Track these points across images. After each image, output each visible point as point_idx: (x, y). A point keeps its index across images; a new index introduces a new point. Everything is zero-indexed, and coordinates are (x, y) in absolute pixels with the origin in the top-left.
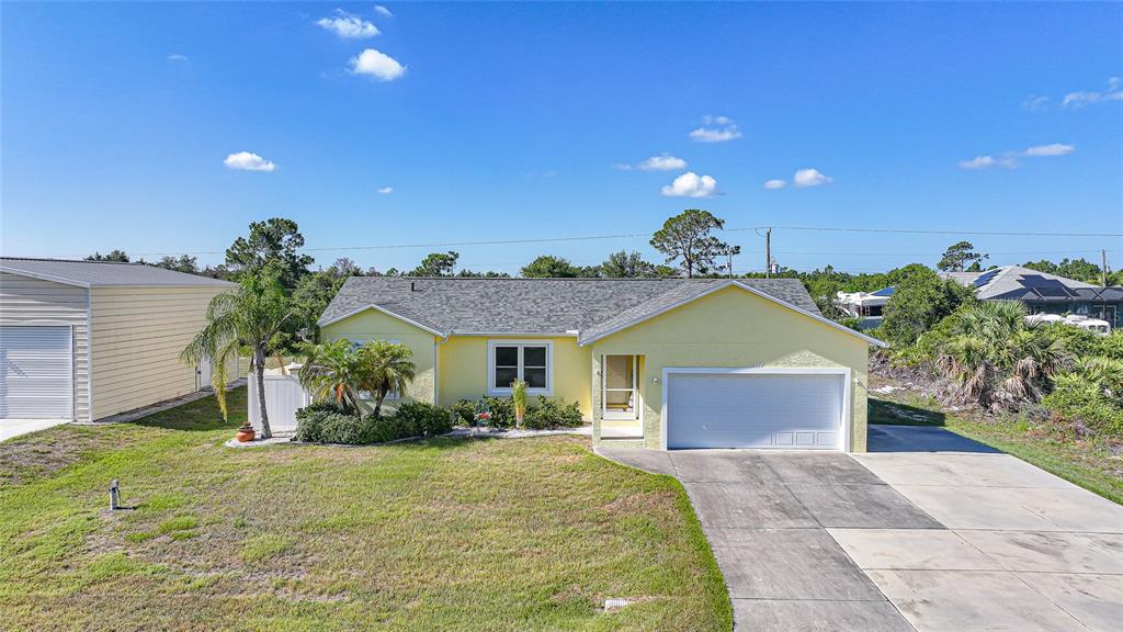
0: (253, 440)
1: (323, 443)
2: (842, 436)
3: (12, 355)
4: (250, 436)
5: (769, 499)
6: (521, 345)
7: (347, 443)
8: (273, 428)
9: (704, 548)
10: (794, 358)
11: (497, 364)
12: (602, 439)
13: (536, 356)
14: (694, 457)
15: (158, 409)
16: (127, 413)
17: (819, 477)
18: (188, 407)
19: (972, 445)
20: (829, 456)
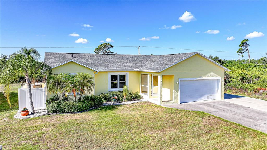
0: (28, 115)
1: (62, 113)
4: (27, 113)
6: (118, 74)
7: (74, 112)
8: (35, 109)
10: (210, 74)
11: (111, 81)
12: (163, 102)
13: (123, 78)
17: (231, 107)
19: (237, 96)
20: (219, 101)
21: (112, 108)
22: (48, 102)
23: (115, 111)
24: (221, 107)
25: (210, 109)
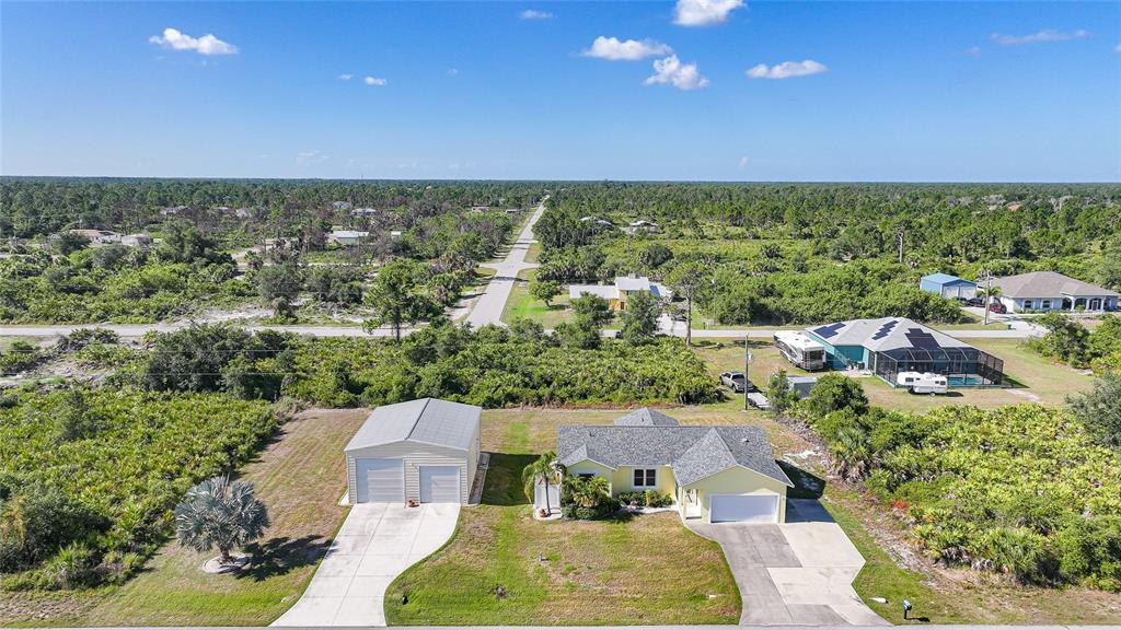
0: (546, 516)
2: (776, 516)
5: (749, 553)
6: (645, 468)
7: (588, 520)
8: (551, 511)
9: (732, 577)
10: (758, 490)
11: (635, 477)
12: (687, 518)
13: (652, 473)
14: (720, 526)
15: (480, 490)
16: (472, 496)
17: (766, 540)
18: (487, 485)
19: (825, 516)
20: (771, 526)
21: (627, 517)
22: (562, 505)
23: (630, 525)
24: (755, 537)
25: (734, 538)
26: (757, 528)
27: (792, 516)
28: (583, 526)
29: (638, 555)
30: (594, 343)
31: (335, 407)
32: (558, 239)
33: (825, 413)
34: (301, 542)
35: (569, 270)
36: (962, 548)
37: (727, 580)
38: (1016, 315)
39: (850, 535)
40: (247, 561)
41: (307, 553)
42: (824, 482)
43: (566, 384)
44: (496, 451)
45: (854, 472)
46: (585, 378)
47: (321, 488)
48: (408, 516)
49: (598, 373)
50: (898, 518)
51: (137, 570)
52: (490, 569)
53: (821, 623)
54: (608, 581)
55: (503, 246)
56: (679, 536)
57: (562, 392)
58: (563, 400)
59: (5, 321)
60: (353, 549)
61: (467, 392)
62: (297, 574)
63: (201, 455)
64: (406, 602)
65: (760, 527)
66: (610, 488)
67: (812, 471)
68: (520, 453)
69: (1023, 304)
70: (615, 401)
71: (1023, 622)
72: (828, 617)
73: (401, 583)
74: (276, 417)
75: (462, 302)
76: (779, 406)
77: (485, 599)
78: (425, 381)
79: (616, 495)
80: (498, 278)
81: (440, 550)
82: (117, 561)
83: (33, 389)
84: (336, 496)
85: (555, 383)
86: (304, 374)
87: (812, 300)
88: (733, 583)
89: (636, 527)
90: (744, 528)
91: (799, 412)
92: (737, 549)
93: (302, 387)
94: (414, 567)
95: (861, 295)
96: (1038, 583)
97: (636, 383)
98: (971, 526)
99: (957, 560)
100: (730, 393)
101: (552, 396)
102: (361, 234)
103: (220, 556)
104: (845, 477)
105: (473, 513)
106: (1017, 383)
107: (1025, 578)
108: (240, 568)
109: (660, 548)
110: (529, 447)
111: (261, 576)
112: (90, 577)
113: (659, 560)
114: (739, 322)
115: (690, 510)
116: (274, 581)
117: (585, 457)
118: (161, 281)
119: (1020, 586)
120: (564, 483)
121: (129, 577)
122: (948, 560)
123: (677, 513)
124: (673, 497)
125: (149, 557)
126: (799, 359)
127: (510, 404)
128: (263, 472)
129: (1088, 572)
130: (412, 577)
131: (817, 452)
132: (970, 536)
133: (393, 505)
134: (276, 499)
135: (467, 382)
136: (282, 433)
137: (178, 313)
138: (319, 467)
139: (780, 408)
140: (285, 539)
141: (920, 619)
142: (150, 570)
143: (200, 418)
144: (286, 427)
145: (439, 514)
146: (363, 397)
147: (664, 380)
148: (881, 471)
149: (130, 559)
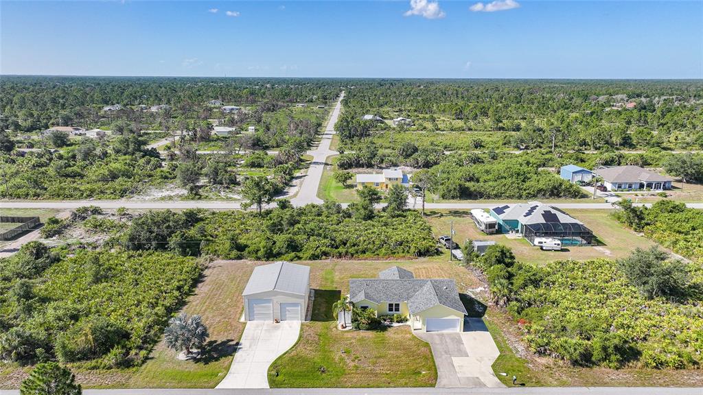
0: (344, 328)
1: (360, 330)
2: (459, 328)
3: (287, 308)
5: (444, 349)
6: (394, 302)
7: (365, 330)
8: (347, 325)
9: (434, 362)
10: (449, 316)
11: (389, 307)
13: (397, 305)
14: (430, 334)
15: (310, 313)
16: (306, 316)
17: (453, 341)
18: (314, 310)
19: (484, 328)
20: (456, 333)
21: (384, 328)
22: (352, 322)
23: (386, 333)
24: (447, 340)
25: (437, 340)
26: (449, 335)
27: (467, 327)
28: (363, 334)
29: (390, 350)
30: (370, 216)
31: (230, 259)
32: (350, 134)
33: (491, 266)
34: (224, 343)
35: (356, 160)
36: (546, 347)
37: (432, 364)
38: (612, 193)
39: (495, 339)
40: (198, 353)
41: (227, 349)
42: (486, 307)
43: (354, 245)
44: (318, 288)
45: (501, 302)
46: (365, 241)
47: (230, 311)
48: (276, 328)
49: (372, 238)
50: (520, 329)
51: (146, 359)
52: (317, 358)
53: (474, 386)
54: (374, 364)
55: (317, 136)
56: (410, 340)
57: (352, 250)
58: (352, 255)
59: (35, 198)
60: (250, 347)
61: (301, 250)
62: (224, 361)
63: (166, 293)
64: (278, 375)
65: (451, 334)
66: (376, 315)
67: (481, 300)
68: (330, 289)
69: (617, 186)
70: (381, 255)
71: (569, 386)
72: (478, 383)
73: (275, 365)
74: (200, 267)
75: (294, 182)
76: (468, 260)
77: (315, 374)
78: (278, 244)
79: (379, 317)
80: (315, 163)
81: (293, 347)
82: (136, 354)
83: (66, 249)
84: (238, 316)
85: (348, 245)
86: (211, 238)
87: (495, 184)
88: (435, 366)
89: (389, 334)
90: (443, 335)
91: (478, 264)
92: (438, 346)
93: (212, 247)
94: (280, 357)
95: (524, 181)
96: (581, 365)
97: (392, 244)
98: (553, 336)
99: (544, 353)
100: (444, 250)
101: (347, 253)
102: (230, 129)
103: (185, 351)
104: (497, 304)
105: (307, 326)
106: (601, 242)
107: (575, 363)
108: (195, 358)
109: (400, 346)
110: (335, 286)
111: (206, 361)
112: (126, 364)
113: (400, 353)
114: (453, 198)
115: (416, 325)
116: (213, 364)
117: (364, 298)
118: (120, 171)
119: (572, 367)
120: (353, 311)
121: (143, 362)
122: (540, 353)
123: (410, 326)
124: (408, 317)
125: (150, 351)
126: (483, 227)
127: (324, 257)
128: (198, 301)
129: (604, 360)
130: (279, 362)
131: (485, 288)
132: (551, 341)
133: (266, 322)
134: (207, 318)
135: (301, 244)
136: (204, 276)
137: (132, 193)
138: (226, 299)
139: (468, 261)
140: (216, 341)
141: (521, 385)
142: (152, 358)
143: (161, 269)
144: (206, 272)
145: (291, 327)
146: (245, 253)
147: (408, 242)
148: (515, 303)
149: (143, 352)
